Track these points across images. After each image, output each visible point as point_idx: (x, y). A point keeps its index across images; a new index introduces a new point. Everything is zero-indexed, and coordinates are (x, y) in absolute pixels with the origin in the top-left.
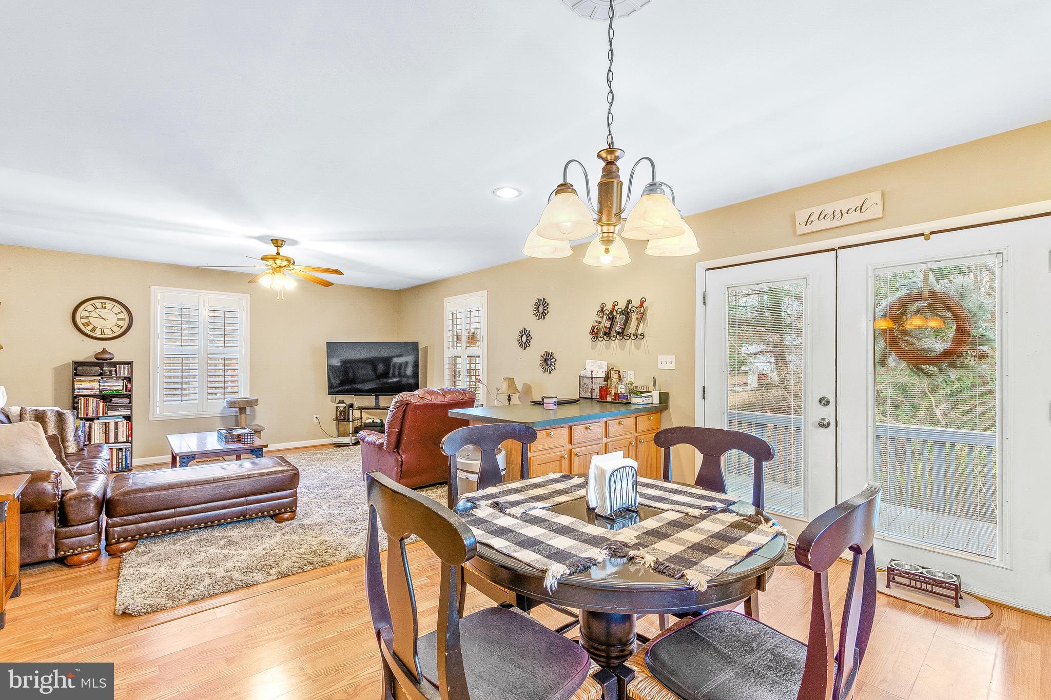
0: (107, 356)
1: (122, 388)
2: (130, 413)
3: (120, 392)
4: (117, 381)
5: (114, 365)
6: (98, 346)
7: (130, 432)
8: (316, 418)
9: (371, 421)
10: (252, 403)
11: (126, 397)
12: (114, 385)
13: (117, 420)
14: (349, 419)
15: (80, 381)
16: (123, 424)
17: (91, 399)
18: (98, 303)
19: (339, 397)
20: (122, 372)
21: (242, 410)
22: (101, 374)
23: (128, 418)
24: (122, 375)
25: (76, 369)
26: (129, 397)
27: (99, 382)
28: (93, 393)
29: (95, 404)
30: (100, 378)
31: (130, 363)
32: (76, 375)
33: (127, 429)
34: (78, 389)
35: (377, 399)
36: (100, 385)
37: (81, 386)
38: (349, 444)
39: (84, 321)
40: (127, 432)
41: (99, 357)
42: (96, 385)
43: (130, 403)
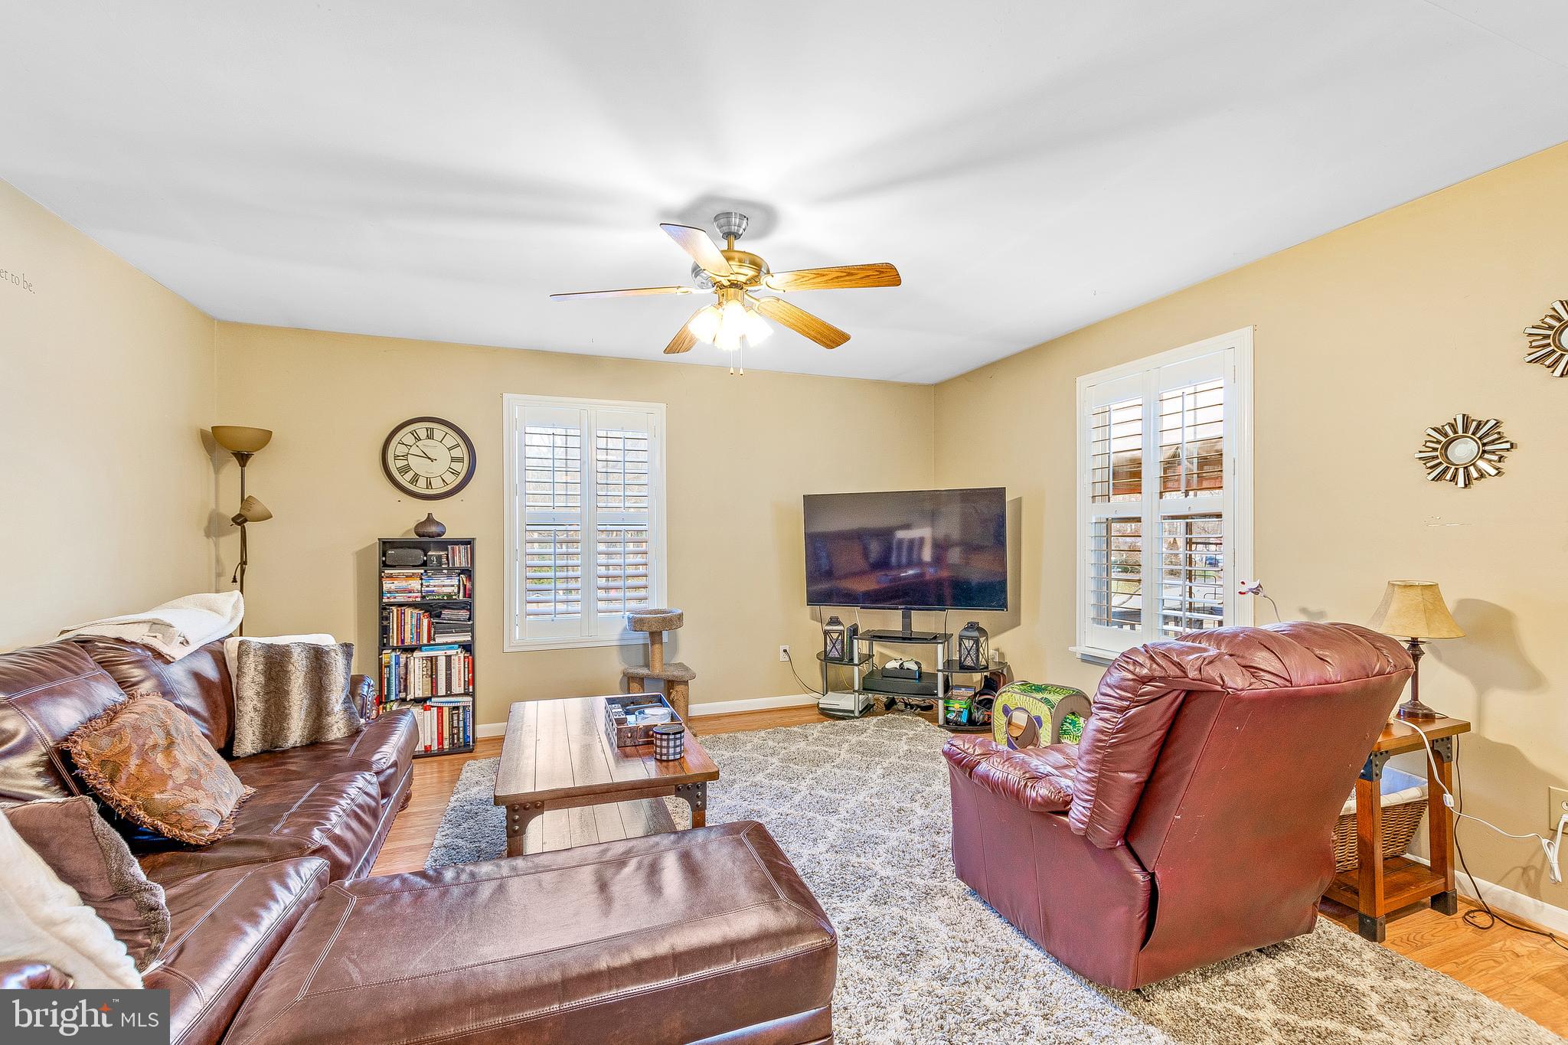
0: (433, 529)
1: (456, 591)
2: (470, 639)
3: (454, 597)
4: (449, 576)
5: (444, 545)
6: (419, 511)
7: (470, 675)
8: (785, 651)
9: (897, 665)
10: (672, 622)
11: (463, 608)
12: (445, 585)
13: (449, 653)
14: (852, 660)
15: (391, 577)
16: (459, 658)
17: (408, 611)
18: (421, 429)
19: (829, 611)
20: (457, 559)
21: (655, 636)
22: (425, 564)
23: (468, 648)
24: (457, 565)
25: (384, 555)
26: (468, 606)
27: (421, 579)
28: (411, 599)
29: (414, 622)
30: (422, 571)
31: (469, 543)
32: (385, 565)
33: (466, 669)
34: (389, 592)
35: (906, 617)
36: (422, 584)
37: (393, 587)
38: (852, 712)
39: (401, 463)
40: (466, 676)
41: (422, 530)
42: (415, 584)
43: (469, 619)
